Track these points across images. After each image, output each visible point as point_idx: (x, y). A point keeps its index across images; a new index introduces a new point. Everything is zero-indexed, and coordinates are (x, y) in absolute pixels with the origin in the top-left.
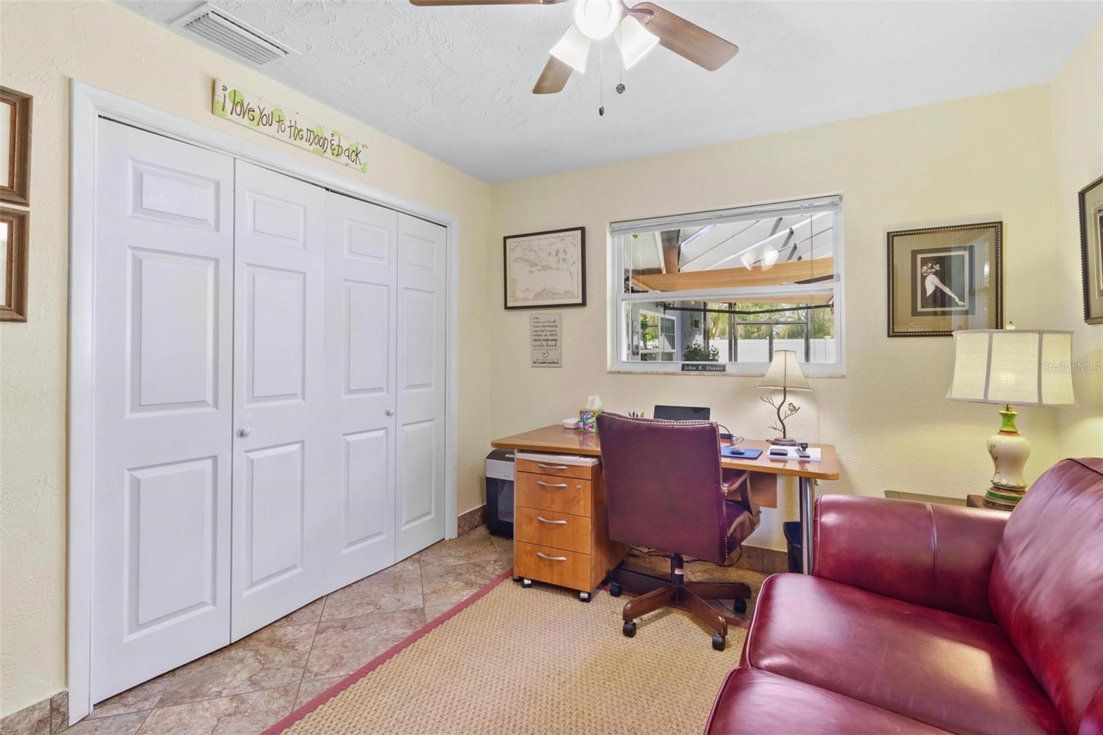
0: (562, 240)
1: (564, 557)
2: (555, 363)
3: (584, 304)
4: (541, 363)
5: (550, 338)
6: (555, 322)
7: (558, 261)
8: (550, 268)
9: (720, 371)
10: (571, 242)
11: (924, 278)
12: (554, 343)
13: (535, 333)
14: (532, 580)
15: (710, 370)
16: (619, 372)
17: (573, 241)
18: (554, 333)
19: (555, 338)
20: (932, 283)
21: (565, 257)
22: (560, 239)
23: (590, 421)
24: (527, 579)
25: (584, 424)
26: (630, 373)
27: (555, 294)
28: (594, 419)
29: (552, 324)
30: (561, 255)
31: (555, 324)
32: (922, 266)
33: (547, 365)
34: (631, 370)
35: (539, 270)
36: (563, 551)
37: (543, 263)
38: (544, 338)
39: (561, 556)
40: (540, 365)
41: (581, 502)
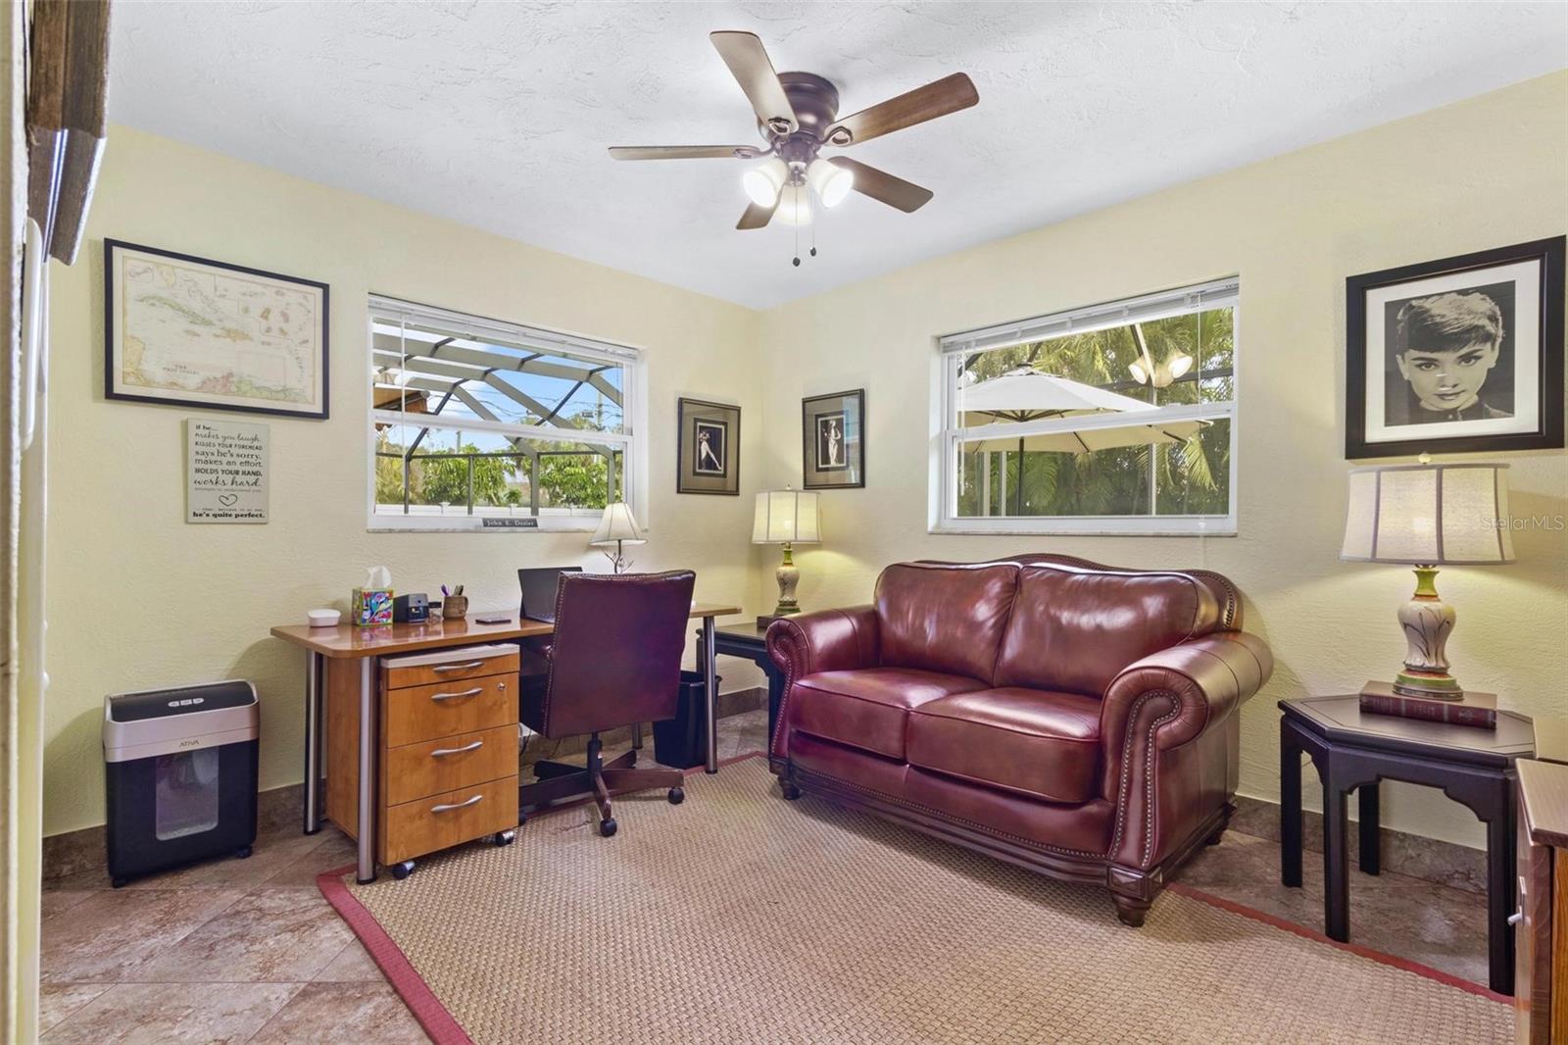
0: (277, 293)
1: (478, 794)
2: (255, 516)
3: (324, 415)
4: (215, 516)
5: (241, 469)
6: (256, 439)
7: (269, 330)
8: (245, 337)
9: (531, 526)
10: (301, 305)
11: (700, 443)
12: (252, 478)
13: (199, 457)
14: (414, 860)
15: (520, 526)
16: (390, 531)
17: (303, 301)
18: (253, 460)
19: (255, 469)
20: (705, 448)
21: (286, 327)
22: (274, 289)
23: (384, 606)
24: (407, 861)
25: (372, 614)
26: (410, 531)
27: (258, 388)
28: (391, 602)
29: (248, 443)
30: (275, 319)
31: (256, 444)
32: (700, 432)
33: (233, 519)
34: (411, 528)
35: (217, 336)
36: (474, 787)
37: (229, 325)
38: (225, 467)
39: (474, 796)
40: (211, 519)
41: (505, 706)
